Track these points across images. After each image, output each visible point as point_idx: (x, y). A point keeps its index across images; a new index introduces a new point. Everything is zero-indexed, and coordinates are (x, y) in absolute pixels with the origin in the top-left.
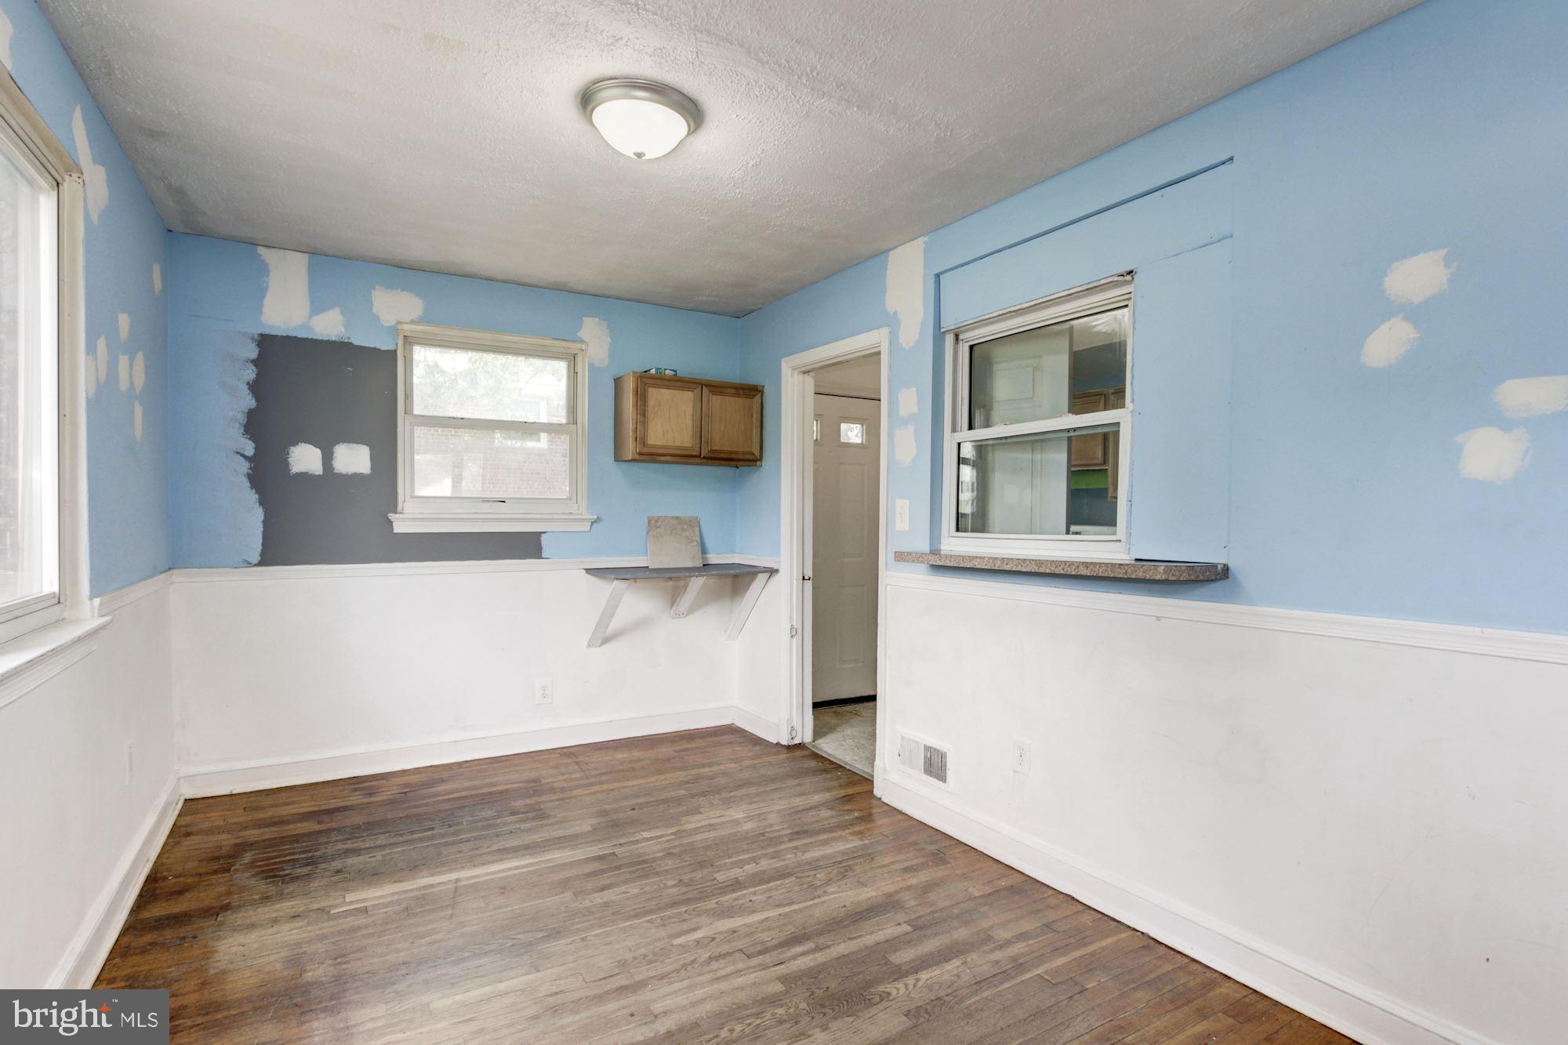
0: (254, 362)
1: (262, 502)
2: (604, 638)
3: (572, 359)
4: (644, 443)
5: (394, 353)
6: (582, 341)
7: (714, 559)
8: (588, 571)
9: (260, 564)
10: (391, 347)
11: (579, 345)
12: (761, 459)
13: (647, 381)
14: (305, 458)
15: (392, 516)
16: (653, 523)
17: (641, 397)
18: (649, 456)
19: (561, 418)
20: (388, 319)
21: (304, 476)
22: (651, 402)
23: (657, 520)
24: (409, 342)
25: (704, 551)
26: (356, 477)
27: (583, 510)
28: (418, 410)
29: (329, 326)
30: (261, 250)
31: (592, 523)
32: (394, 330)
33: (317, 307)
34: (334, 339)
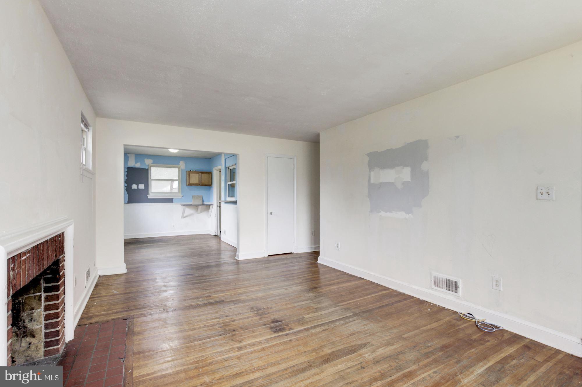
0: (127, 172)
1: (128, 194)
2: (184, 217)
3: (179, 168)
4: (189, 183)
5: (148, 169)
6: (180, 165)
7: (205, 203)
8: (181, 205)
9: (127, 203)
10: (148, 168)
11: (180, 166)
12: (212, 185)
13: (190, 172)
14: (134, 186)
15: (148, 196)
16: (193, 197)
17: (189, 175)
18: (190, 185)
19: (177, 179)
20: (147, 164)
21: (134, 189)
22: (191, 176)
23: (194, 196)
24: (150, 167)
25: (203, 201)
26: (142, 189)
27: (180, 194)
28: (152, 178)
29: (138, 165)
30: (128, 154)
31: (182, 197)
32: (148, 165)
33: (136, 162)
34: (139, 167)
